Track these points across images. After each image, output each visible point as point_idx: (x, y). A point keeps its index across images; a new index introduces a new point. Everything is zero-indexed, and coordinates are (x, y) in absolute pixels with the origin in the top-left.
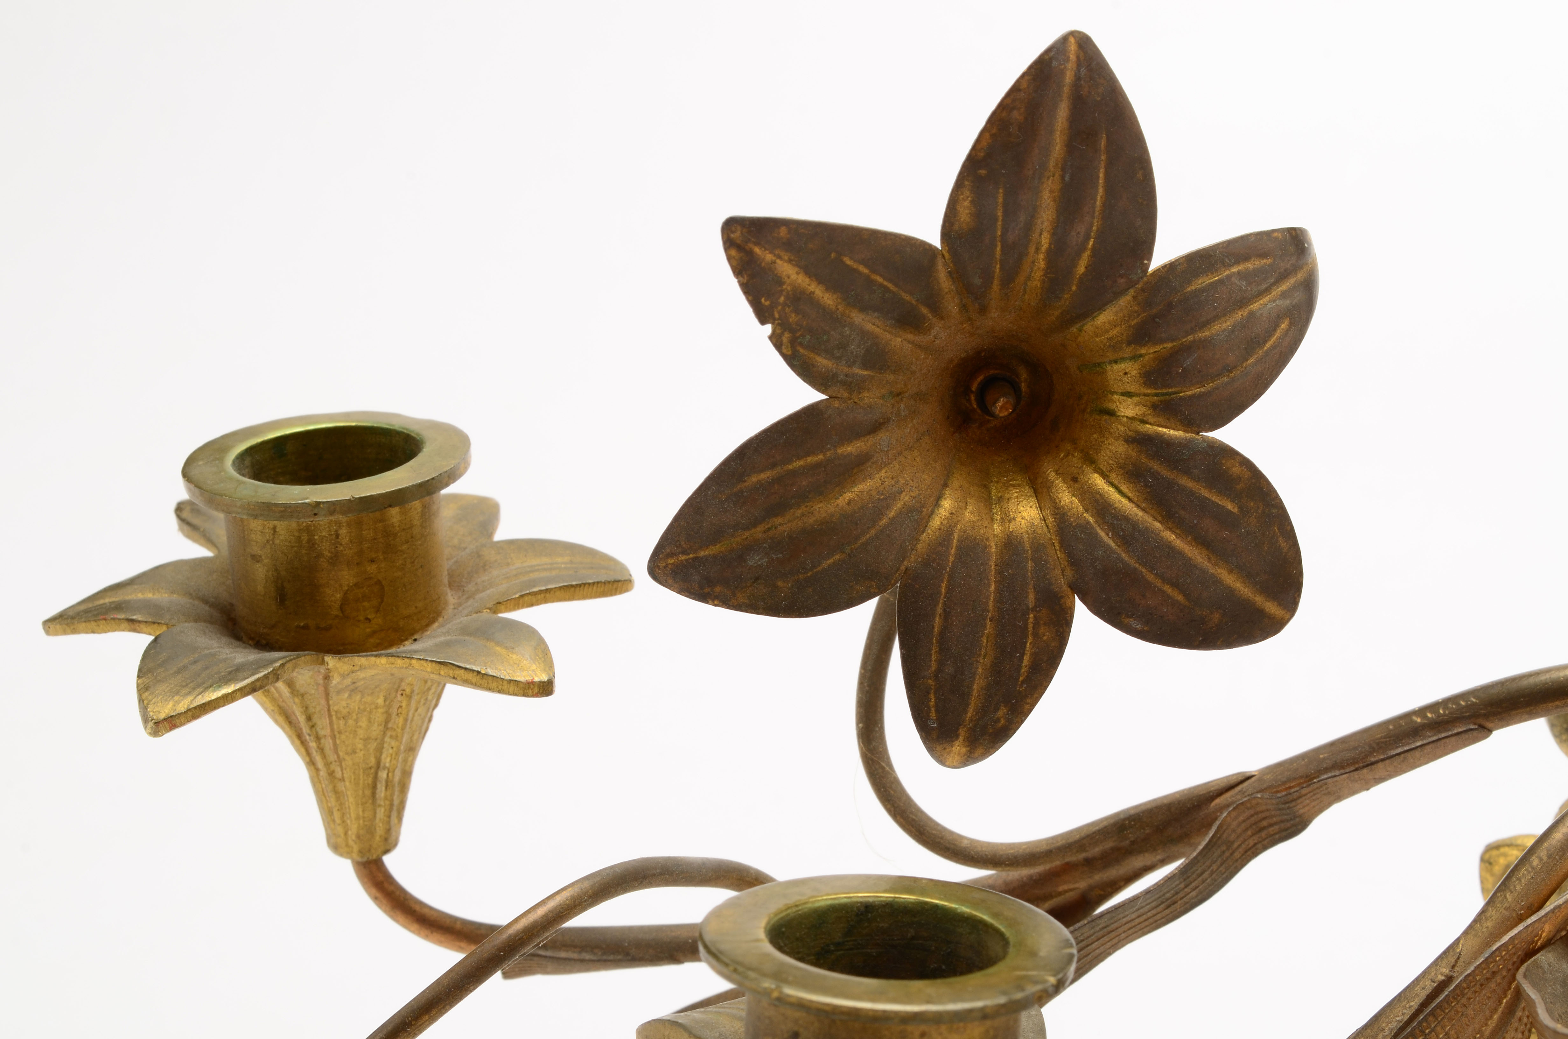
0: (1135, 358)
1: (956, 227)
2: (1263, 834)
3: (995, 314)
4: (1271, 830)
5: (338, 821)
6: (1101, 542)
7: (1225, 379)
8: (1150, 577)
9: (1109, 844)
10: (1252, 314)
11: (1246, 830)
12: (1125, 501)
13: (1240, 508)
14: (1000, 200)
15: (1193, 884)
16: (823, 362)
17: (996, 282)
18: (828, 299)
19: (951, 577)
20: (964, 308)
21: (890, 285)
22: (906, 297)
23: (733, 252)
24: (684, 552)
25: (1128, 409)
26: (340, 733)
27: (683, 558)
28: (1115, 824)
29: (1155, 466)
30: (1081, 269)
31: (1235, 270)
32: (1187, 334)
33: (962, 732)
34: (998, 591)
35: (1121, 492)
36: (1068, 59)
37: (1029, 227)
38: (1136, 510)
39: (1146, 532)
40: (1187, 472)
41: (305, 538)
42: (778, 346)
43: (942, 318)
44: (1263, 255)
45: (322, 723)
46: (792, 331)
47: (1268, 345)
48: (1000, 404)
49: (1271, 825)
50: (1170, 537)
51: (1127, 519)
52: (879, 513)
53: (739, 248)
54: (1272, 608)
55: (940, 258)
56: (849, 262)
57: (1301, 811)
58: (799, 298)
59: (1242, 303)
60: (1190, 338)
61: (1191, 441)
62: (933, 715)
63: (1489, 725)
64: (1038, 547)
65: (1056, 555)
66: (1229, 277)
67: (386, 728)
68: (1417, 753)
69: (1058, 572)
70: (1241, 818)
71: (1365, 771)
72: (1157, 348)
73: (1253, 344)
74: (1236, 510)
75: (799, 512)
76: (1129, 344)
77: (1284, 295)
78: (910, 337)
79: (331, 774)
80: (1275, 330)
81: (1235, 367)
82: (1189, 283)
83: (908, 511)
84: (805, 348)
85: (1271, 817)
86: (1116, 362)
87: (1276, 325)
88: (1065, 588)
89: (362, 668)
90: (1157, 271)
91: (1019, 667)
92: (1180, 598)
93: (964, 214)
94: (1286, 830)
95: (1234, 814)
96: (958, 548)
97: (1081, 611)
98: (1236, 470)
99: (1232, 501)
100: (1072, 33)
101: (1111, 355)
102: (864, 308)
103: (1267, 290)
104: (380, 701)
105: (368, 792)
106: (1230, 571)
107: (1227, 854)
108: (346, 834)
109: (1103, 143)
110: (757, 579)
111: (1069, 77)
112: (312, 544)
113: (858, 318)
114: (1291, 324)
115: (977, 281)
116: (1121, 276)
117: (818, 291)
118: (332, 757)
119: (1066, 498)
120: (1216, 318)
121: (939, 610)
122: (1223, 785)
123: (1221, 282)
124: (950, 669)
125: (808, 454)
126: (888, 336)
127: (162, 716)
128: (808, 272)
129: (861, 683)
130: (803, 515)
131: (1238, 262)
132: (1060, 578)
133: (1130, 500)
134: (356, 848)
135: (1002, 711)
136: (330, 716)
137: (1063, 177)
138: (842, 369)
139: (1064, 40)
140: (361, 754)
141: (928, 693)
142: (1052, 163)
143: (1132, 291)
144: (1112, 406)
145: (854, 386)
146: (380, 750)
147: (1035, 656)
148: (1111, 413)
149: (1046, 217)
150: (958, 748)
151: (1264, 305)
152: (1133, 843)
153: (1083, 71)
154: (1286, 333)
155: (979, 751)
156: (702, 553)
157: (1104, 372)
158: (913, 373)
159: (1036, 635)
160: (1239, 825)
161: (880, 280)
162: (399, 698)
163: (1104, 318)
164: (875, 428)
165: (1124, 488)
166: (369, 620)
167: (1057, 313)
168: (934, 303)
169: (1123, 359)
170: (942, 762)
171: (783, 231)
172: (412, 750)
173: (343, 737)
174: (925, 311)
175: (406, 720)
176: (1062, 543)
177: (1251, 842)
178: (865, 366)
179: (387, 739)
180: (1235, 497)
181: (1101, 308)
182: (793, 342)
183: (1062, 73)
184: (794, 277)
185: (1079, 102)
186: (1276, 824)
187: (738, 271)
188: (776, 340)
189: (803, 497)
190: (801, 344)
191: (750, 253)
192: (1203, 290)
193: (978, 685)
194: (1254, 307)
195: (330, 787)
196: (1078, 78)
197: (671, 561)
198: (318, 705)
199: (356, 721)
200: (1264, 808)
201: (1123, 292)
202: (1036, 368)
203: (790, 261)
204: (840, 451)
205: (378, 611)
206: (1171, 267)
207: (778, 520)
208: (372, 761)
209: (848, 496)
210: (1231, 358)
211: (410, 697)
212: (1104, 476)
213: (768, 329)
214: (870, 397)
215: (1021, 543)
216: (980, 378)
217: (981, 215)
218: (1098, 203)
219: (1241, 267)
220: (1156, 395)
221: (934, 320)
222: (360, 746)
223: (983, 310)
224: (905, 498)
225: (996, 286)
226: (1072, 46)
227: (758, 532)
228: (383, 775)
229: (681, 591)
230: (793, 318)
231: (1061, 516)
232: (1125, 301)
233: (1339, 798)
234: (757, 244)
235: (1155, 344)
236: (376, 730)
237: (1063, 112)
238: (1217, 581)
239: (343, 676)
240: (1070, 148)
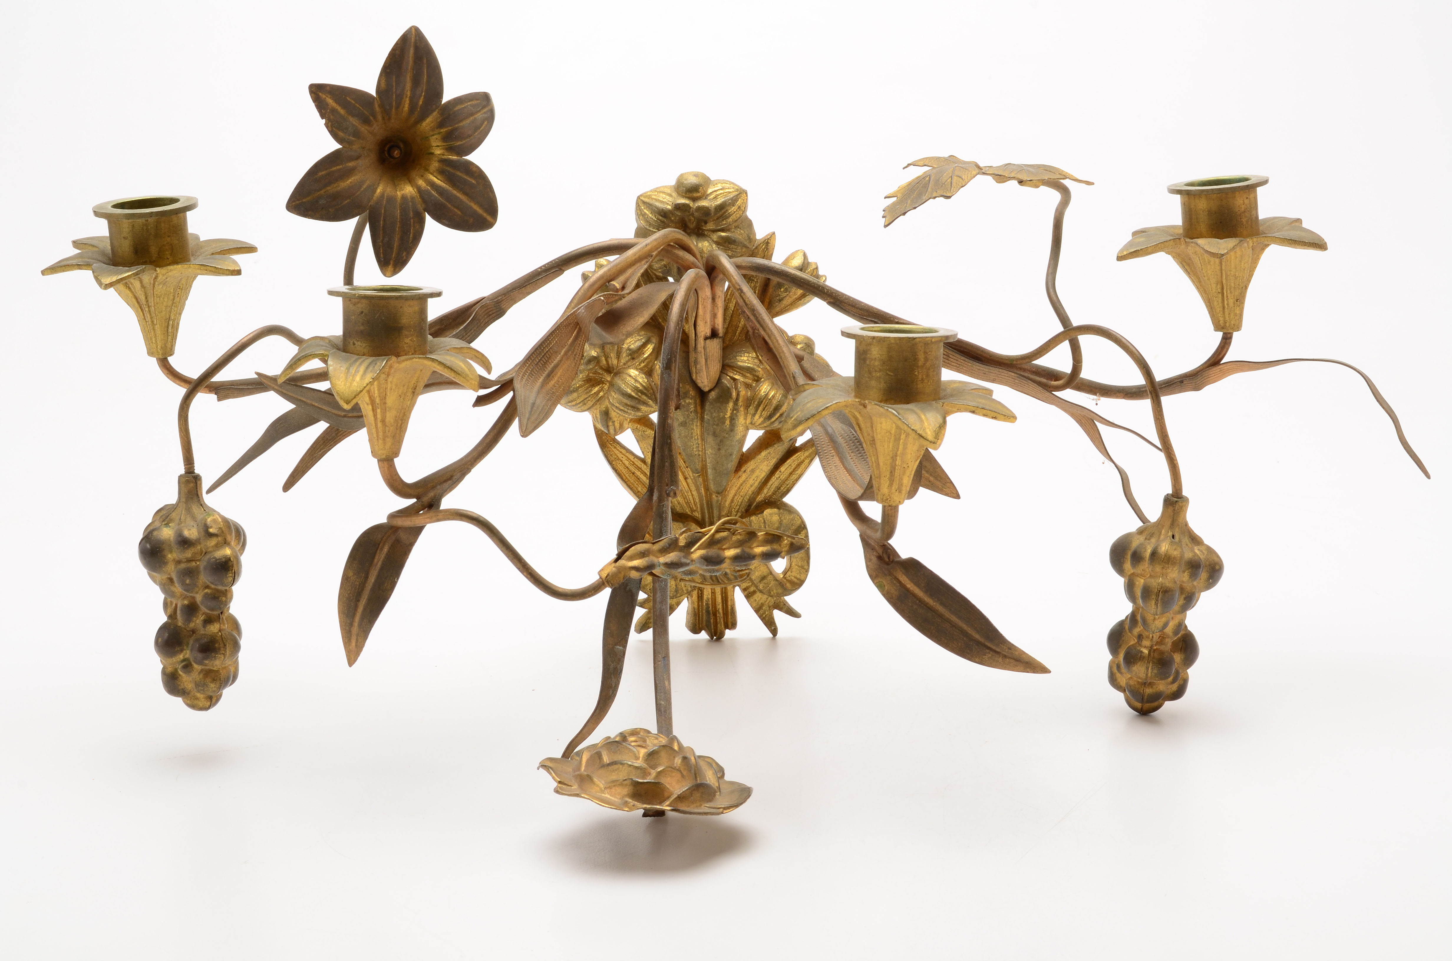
0: (439, 133)
1: (380, 89)
2: (491, 317)
3: (393, 121)
4: (493, 315)
5: (154, 342)
6: (433, 194)
7: (469, 139)
8: (449, 206)
9: (437, 327)
10: (475, 118)
11: (485, 316)
12: (439, 181)
13: (477, 182)
14: (394, 80)
15: (468, 334)
16: (341, 134)
17: (394, 108)
18: (342, 112)
19: (385, 208)
20: (383, 118)
21: (361, 108)
22: (366, 113)
23: (313, 95)
24: (298, 200)
25: (438, 152)
26: (157, 303)
27: (298, 202)
28: (439, 319)
29: (448, 169)
30: (421, 103)
31: (469, 104)
32: (456, 124)
33: (392, 262)
34: (401, 212)
35: (438, 179)
36: (412, 34)
37: (403, 89)
38: (443, 184)
39: (447, 191)
40: (459, 170)
41: (145, 228)
42: (327, 127)
43: (377, 121)
44: (477, 100)
45: (151, 300)
46: (332, 122)
47: (481, 129)
48: (396, 152)
49: (493, 314)
50: (455, 192)
51: (440, 187)
52: (361, 186)
53: (314, 93)
54: (489, 218)
55: (376, 101)
56: (348, 99)
57: (503, 307)
58: (333, 111)
59: (472, 114)
60: (457, 126)
61: (459, 159)
62: (382, 256)
63: (563, 268)
64: (412, 198)
65: (418, 200)
66: (467, 106)
67: (173, 303)
68: (540, 281)
69: (420, 206)
70: (483, 311)
71: (523, 289)
72: (446, 129)
73: (477, 128)
74: (475, 183)
75: (335, 185)
76: (437, 128)
77: (485, 113)
78: (367, 127)
79: (153, 322)
80: (483, 124)
81: (472, 135)
82: (455, 108)
83: (369, 187)
84: (336, 128)
85: (493, 310)
86: (433, 135)
87: (484, 123)
88: (422, 211)
89: (171, 270)
90: (444, 104)
91: (409, 238)
92: (459, 213)
93: (383, 85)
94: (498, 315)
95: (480, 309)
96: (387, 198)
97: (428, 218)
98: (474, 169)
99: (474, 179)
100: (413, 26)
101: (431, 133)
102: (353, 116)
103: (479, 111)
104: (172, 291)
105: (166, 329)
106: (475, 204)
107: (479, 324)
108: (157, 347)
109: (425, 61)
110: (323, 208)
111: (413, 40)
112: (147, 230)
113: (351, 119)
114: (488, 122)
115: (388, 107)
116: (434, 104)
117: (339, 108)
118: (153, 315)
119: (421, 183)
120: (464, 119)
121: (382, 218)
122: (475, 301)
123: (465, 107)
124: (386, 239)
125: (337, 166)
126: (360, 127)
127: (107, 283)
128: (336, 102)
129: (345, 277)
130: (336, 187)
131: (470, 101)
132: (420, 207)
133: (441, 181)
134: (160, 352)
135: (404, 254)
136: (154, 297)
137: (413, 72)
138: (347, 137)
139: (411, 28)
140: (164, 313)
141: (380, 248)
142: (410, 68)
143: (437, 110)
144: (433, 151)
145: (350, 143)
146: (170, 312)
147: (414, 234)
148: (433, 154)
149: (408, 86)
150: (390, 268)
151: (479, 116)
152: (445, 326)
153: (417, 38)
154: (486, 126)
155: (397, 269)
156: (304, 200)
157: (429, 140)
158: (368, 141)
159: (414, 227)
160: (482, 313)
161: (358, 106)
162: (178, 290)
163: (429, 120)
164: (358, 158)
165: (439, 177)
166: (168, 258)
167: (413, 119)
168: (374, 115)
169: (435, 134)
170: (385, 275)
171: (328, 88)
172: (180, 314)
173: (158, 305)
174: (371, 118)
175: (180, 299)
176: (420, 196)
177: (487, 320)
178: (354, 137)
179: (173, 307)
180: (475, 178)
181: (428, 117)
182: (332, 126)
183: (411, 38)
184: (332, 103)
185: (417, 48)
186: (494, 313)
187: (314, 101)
188: (326, 125)
189: (336, 180)
190: (334, 127)
191: (318, 95)
192: (459, 110)
193: (396, 245)
194: (476, 116)
195: (152, 328)
196: (416, 40)
197: (294, 204)
198: (150, 292)
199: (163, 298)
200: (490, 307)
201: (434, 110)
202: (406, 142)
203: (330, 98)
204: (347, 165)
205: (171, 256)
206: (449, 102)
207: (328, 188)
208: (168, 317)
209: (350, 180)
210: (470, 132)
211: (182, 289)
212: (432, 174)
213: (324, 121)
214: (355, 147)
215: (407, 197)
216: (388, 146)
217: (389, 85)
218: (425, 81)
219: (471, 103)
220: (447, 145)
221: (374, 122)
222: (164, 309)
223: (390, 119)
224: (368, 182)
225: (394, 110)
226: (413, 31)
227: (322, 192)
228: (171, 322)
229: (297, 214)
230: (332, 117)
231: (419, 190)
232: (435, 113)
233: (515, 302)
234: (320, 92)
235: (446, 128)
236: (170, 303)
237: (412, 51)
238: (471, 208)
239: (163, 275)
240: (415, 62)
